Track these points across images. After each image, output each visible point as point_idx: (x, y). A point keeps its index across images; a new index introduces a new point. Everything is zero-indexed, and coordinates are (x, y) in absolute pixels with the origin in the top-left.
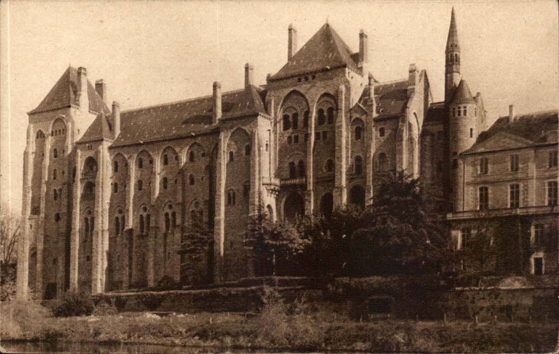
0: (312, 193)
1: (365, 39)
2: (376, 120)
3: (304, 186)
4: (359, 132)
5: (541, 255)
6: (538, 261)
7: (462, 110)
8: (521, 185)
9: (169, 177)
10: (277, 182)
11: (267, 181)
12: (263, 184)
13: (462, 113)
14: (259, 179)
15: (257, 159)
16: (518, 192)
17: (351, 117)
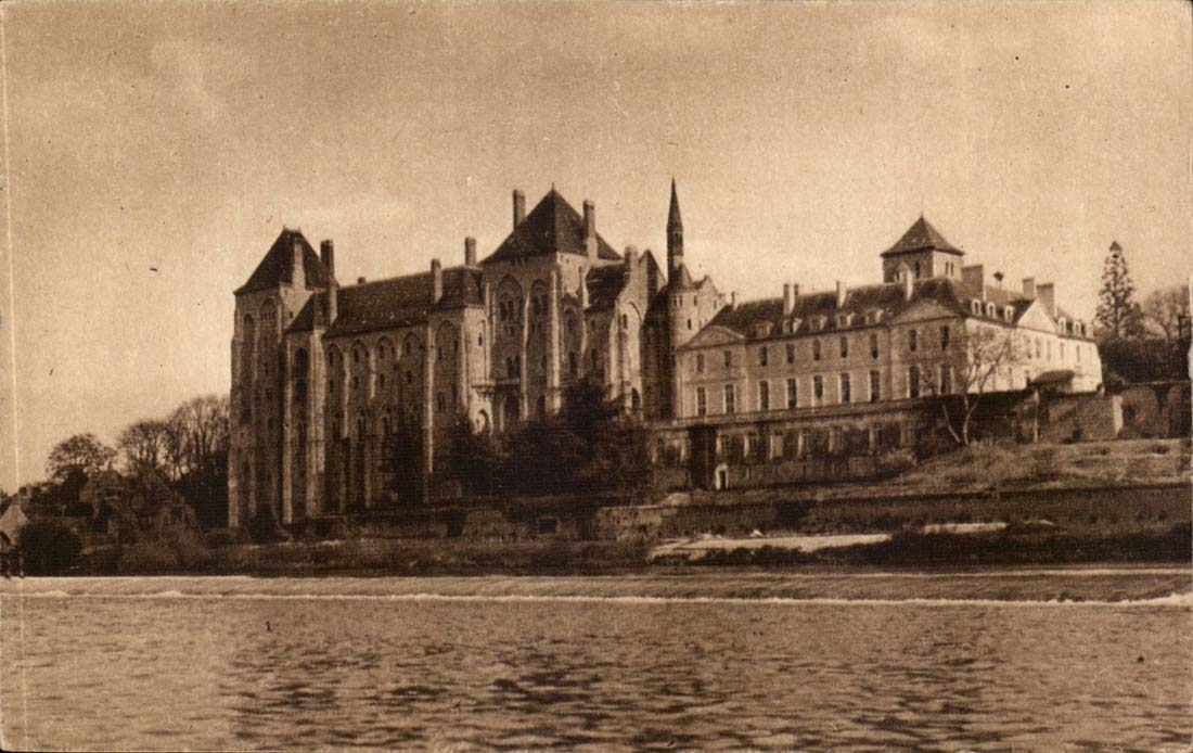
0: (526, 396)
1: (590, 211)
2: (588, 312)
3: (518, 387)
4: (571, 325)
5: (724, 467)
6: (723, 474)
7: (678, 299)
8: (735, 385)
9: (386, 373)
10: (493, 383)
11: (477, 382)
12: (473, 387)
13: (678, 303)
14: (468, 381)
15: (464, 356)
16: (732, 395)
17: (563, 308)
